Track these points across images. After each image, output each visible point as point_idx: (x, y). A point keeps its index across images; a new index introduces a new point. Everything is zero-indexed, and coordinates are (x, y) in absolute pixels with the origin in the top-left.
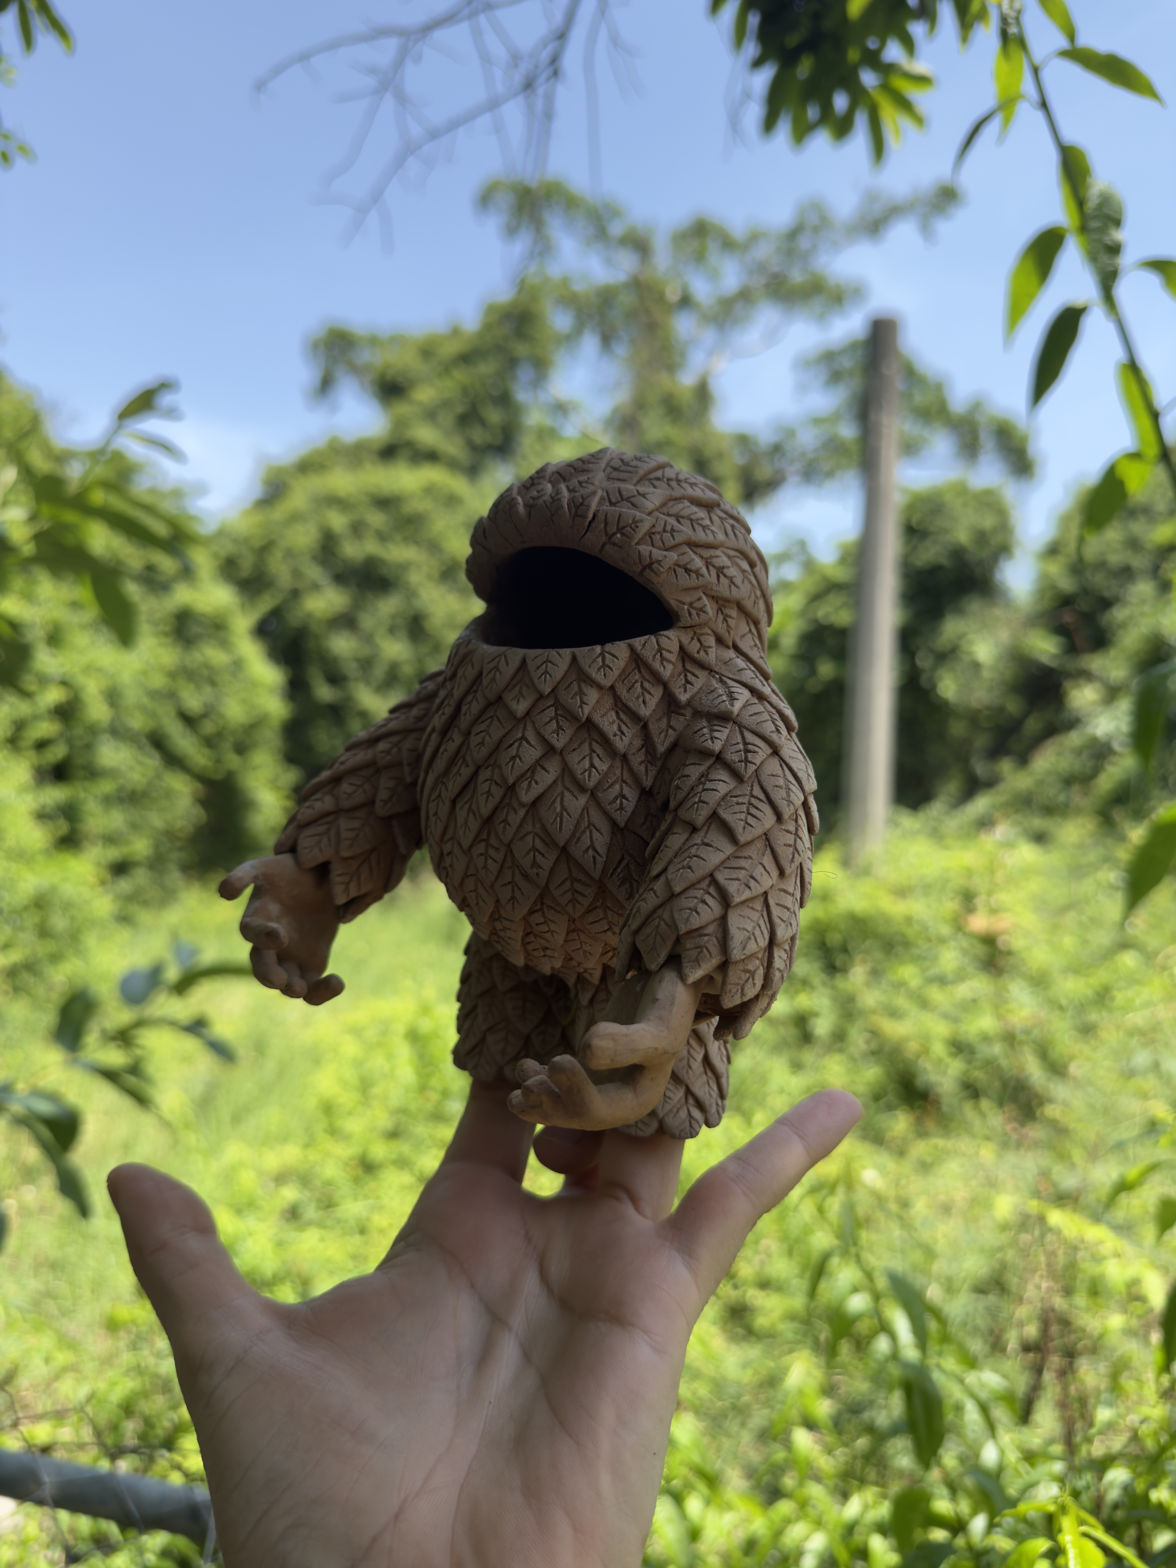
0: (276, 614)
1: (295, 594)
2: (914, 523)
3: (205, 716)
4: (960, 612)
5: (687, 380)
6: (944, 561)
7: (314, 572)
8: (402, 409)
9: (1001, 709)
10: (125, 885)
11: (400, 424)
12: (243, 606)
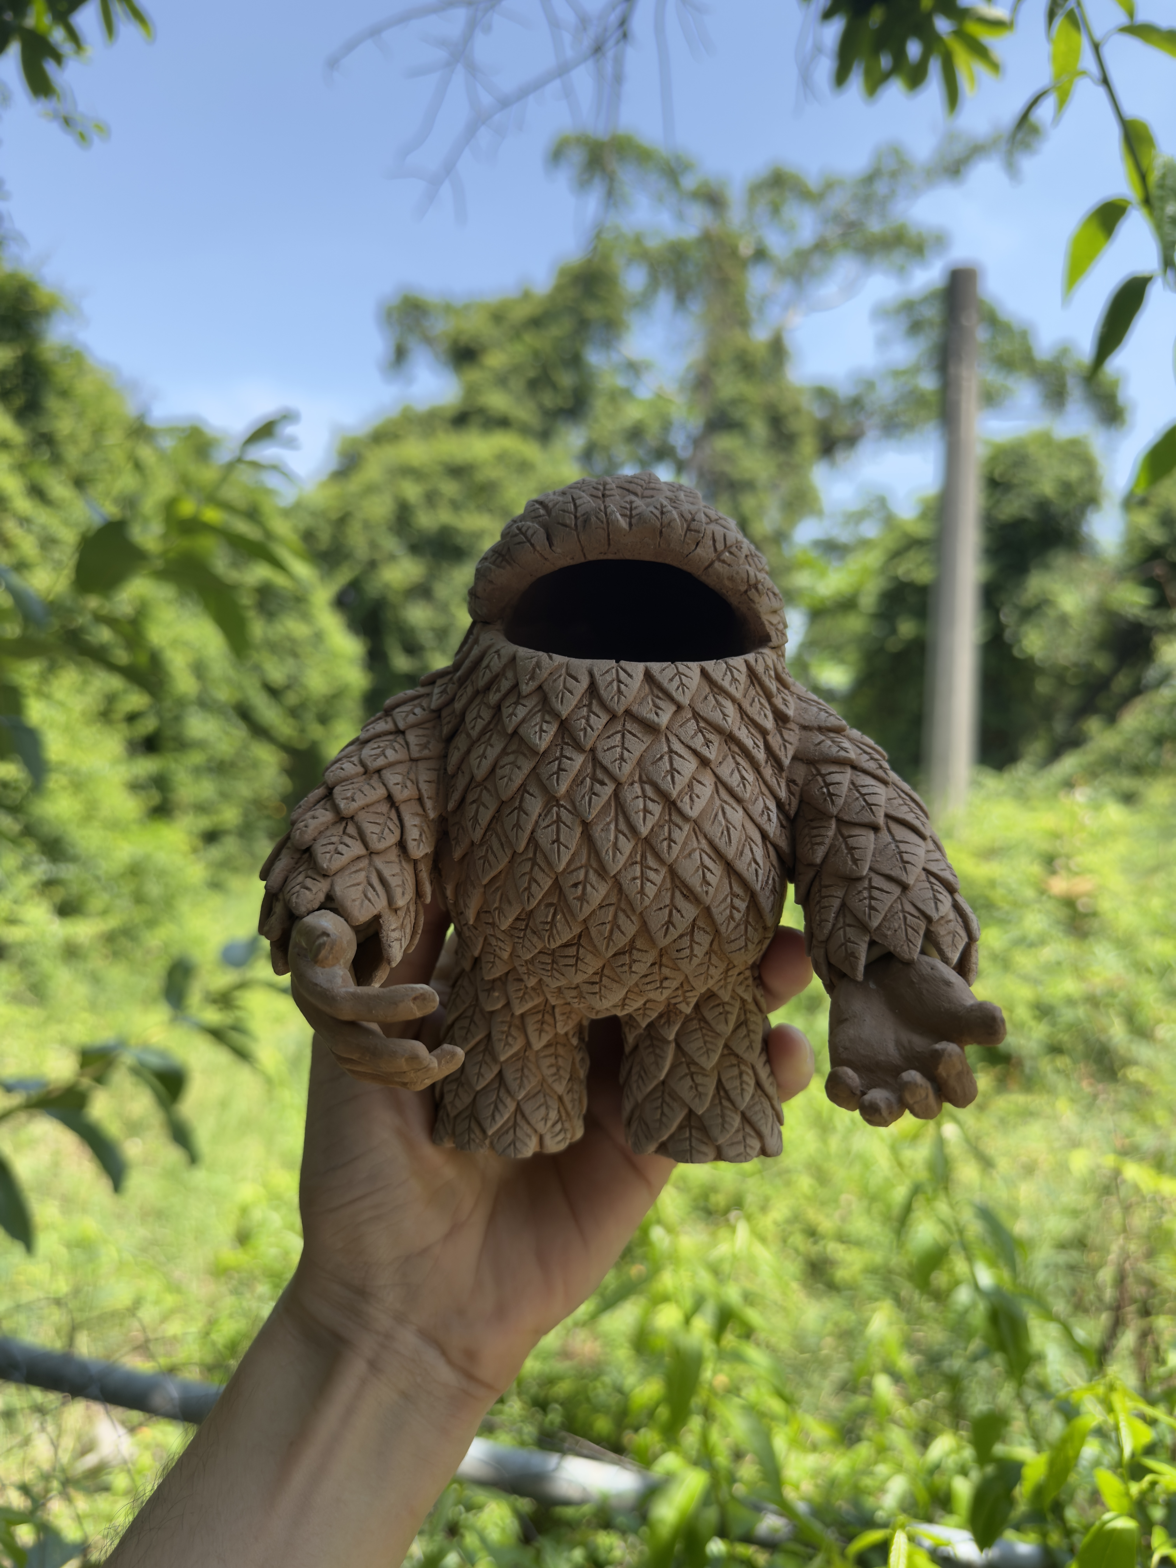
0: (355, 586)
1: (373, 565)
2: (996, 475)
3: (288, 687)
4: (1046, 567)
5: (760, 335)
6: (1029, 514)
7: (390, 543)
8: (474, 375)
9: (1089, 666)
10: (215, 853)
11: (471, 391)
12: (322, 578)
